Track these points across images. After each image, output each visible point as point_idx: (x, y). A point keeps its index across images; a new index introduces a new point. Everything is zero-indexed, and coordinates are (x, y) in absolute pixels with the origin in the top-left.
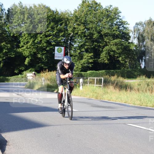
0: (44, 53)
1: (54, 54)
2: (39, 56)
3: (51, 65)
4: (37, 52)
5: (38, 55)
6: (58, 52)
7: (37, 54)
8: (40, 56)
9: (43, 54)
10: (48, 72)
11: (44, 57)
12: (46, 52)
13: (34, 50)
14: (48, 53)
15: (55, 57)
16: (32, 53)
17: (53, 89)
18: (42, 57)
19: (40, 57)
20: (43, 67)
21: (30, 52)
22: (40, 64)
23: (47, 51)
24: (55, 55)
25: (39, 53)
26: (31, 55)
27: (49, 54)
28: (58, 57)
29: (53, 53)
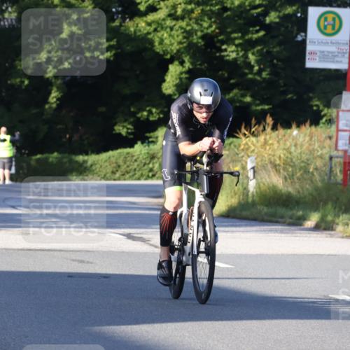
0: (255, 36)
1: (304, 42)
2: (231, 52)
3: (290, 96)
4: (221, 34)
5: (224, 47)
6: (322, 31)
7: (223, 42)
8: (234, 55)
9: (248, 45)
10: (274, 128)
11: (252, 58)
12: (262, 33)
13: (209, 26)
14: (273, 37)
15: (308, 56)
16: (195, 39)
17: (300, 213)
18: (246, 57)
19: (235, 60)
20: (249, 105)
21: (188, 34)
22: (235, 91)
23: (267, 28)
24: (309, 48)
25: (229, 41)
26: (191, 48)
27: (280, 44)
28: (325, 56)
29: (299, 38)
